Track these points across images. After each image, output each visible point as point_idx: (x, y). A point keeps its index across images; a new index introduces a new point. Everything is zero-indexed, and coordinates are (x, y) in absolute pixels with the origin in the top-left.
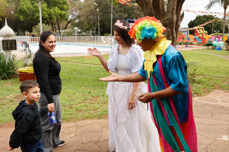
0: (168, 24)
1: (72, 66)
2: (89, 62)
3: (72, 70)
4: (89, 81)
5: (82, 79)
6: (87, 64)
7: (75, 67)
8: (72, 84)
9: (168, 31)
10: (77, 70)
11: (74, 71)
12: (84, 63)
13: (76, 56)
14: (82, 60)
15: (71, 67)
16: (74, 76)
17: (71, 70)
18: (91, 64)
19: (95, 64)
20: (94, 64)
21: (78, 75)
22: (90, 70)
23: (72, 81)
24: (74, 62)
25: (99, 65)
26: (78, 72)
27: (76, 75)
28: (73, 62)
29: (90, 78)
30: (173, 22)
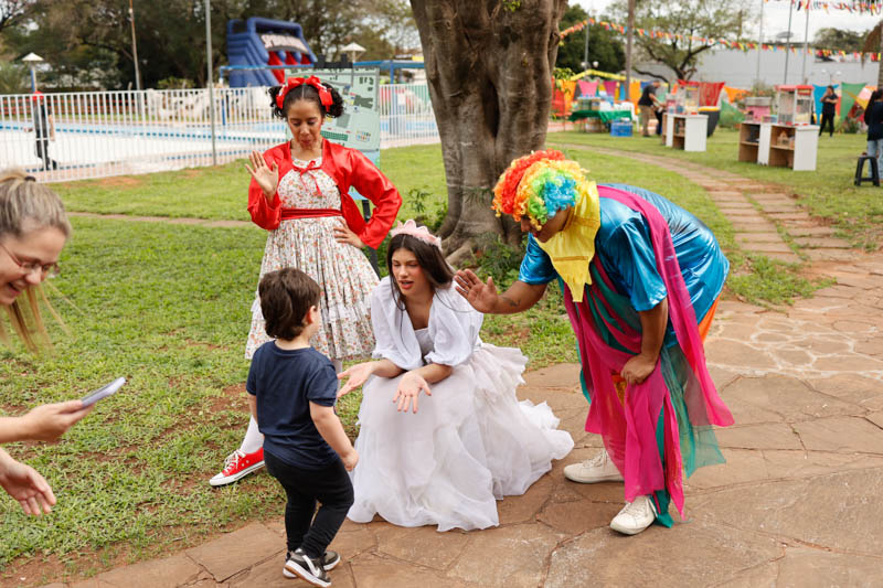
2: (133, 206)
6: (123, 213)
12: (109, 213)
18: (142, 215)
19: (162, 212)
20: (156, 212)
22: (154, 243)
25: (182, 216)
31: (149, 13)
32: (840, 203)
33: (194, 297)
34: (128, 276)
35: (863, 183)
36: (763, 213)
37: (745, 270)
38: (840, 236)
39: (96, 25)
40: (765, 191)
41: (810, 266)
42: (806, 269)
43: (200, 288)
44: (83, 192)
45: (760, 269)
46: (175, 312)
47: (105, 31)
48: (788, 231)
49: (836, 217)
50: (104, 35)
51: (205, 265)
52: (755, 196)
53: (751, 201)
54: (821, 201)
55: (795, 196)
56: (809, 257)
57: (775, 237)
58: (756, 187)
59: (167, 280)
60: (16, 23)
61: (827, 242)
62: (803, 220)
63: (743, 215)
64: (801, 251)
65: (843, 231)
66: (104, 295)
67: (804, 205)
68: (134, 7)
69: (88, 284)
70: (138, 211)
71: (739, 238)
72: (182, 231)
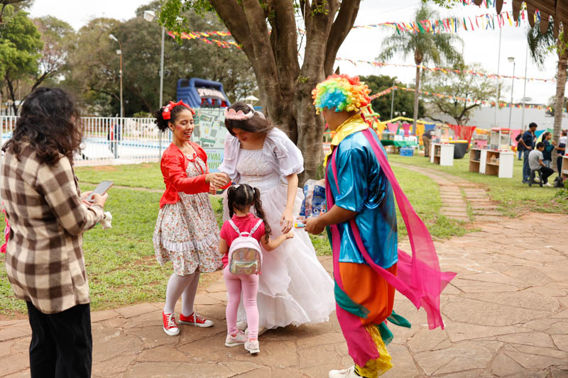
31: (131, 73)
36: (464, 198)
39: (99, 79)
47: (105, 83)
48: (473, 207)
49: (503, 201)
50: (104, 85)
52: (466, 190)
53: (462, 192)
55: (488, 190)
60: (52, 76)
62: (486, 201)
63: (453, 199)
67: (490, 195)
68: (122, 70)
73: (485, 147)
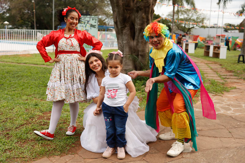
0: (143, 7)
1: (4, 66)
2: (27, 61)
3: (5, 72)
4: (31, 86)
5: (21, 84)
6: (24, 63)
7: (9, 68)
8: (6, 92)
9: (143, 17)
10: (11, 71)
11: (7, 73)
12: (20, 63)
13: (8, 54)
14: (18, 59)
15: (2, 68)
16: (8, 80)
17: (3, 71)
18: (30, 64)
19: (36, 63)
20: (34, 63)
21: (14, 79)
22: (31, 71)
23: (6, 88)
24: (7, 62)
25: (42, 65)
26: (13, 74)
27: (12, 79)
28: (5, 62)
29: (33, 82)
30: (149, 5)
32: (234, 67)
33: (40, 86)
34: (21, 79)
35: (240, 62)
36: (212, 69)
37: (208, 83)
38: (236, 76)
40: (212, 64)
41: (227, 83)
42: (226, 84)
43: (42, 83)
44: (14, 57)
45: (212, 83)
46: (33, 90)
48: (220, 74)
49: (234, 70)
51: (45, 77)
52: (209, 65)
53: (208, 66)
54: (229, 66)
55: (221, 65)
56: (227, 81)
57: (216, 75)
58: (209, 62)
59: (33, 81)
61: (232, 77)
62: (223, 71)
63: (206, 69)
64: (224, 79)
65: (236, 74)
66: (12, 84)
67: (224, 67)
69: (9, 81)
70: (29, 63)
71: (205, 75)
72: (40, 68)
73: (212, 44)
